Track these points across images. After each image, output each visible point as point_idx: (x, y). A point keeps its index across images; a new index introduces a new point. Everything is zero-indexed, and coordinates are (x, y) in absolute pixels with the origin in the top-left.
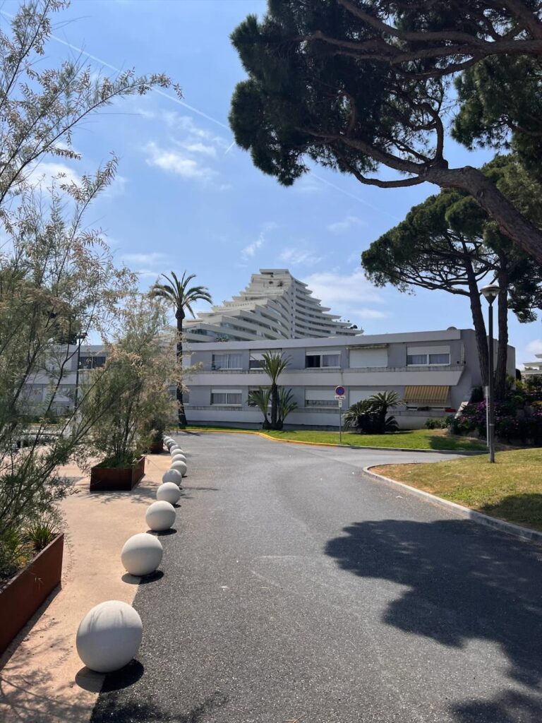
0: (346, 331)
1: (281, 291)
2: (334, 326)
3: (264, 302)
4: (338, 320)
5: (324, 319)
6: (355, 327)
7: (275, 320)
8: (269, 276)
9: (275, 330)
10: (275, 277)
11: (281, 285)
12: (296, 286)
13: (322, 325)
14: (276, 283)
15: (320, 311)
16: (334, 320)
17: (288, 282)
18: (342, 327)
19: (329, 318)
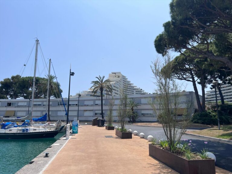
0: (139, 91)
1: (119, 79)
2: (135, 89)
3: (114, 82)
4: (136, 88)
5: (132, 87)
6: (142, 89)
7: (118, 88)
8: (115, 74)
9: (118, 91)
10: (117, 74)
11: (119, 77)
12: (123, 77)
13: (131, 89)
14: (117, 76)
15: (130, 85)
16: (135, 88)
17: (121, 76)
18: (137, 90)
19: (133, 87)
